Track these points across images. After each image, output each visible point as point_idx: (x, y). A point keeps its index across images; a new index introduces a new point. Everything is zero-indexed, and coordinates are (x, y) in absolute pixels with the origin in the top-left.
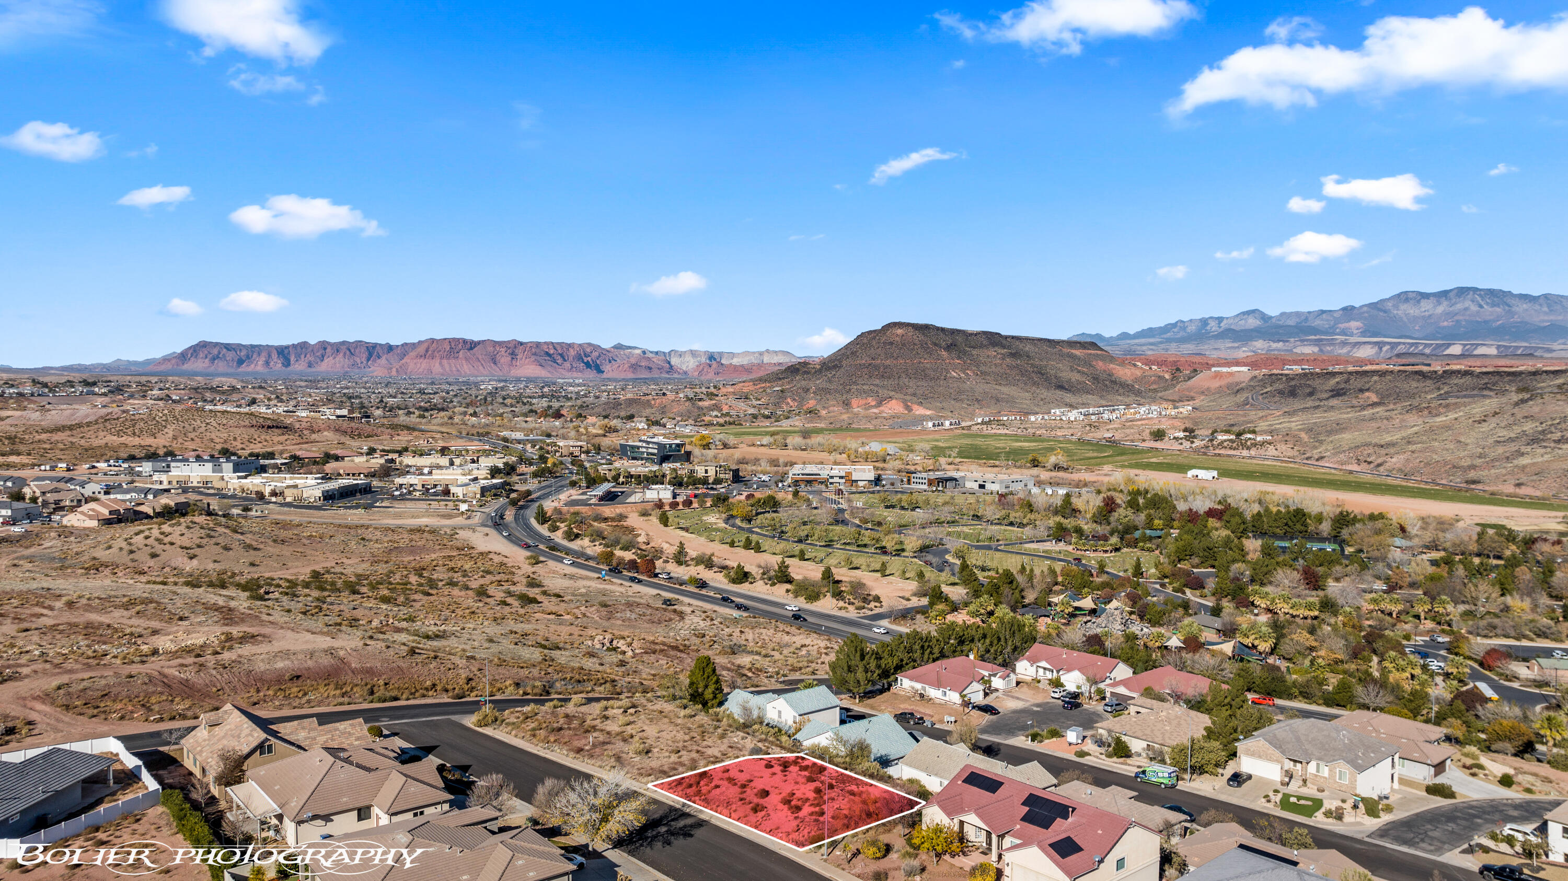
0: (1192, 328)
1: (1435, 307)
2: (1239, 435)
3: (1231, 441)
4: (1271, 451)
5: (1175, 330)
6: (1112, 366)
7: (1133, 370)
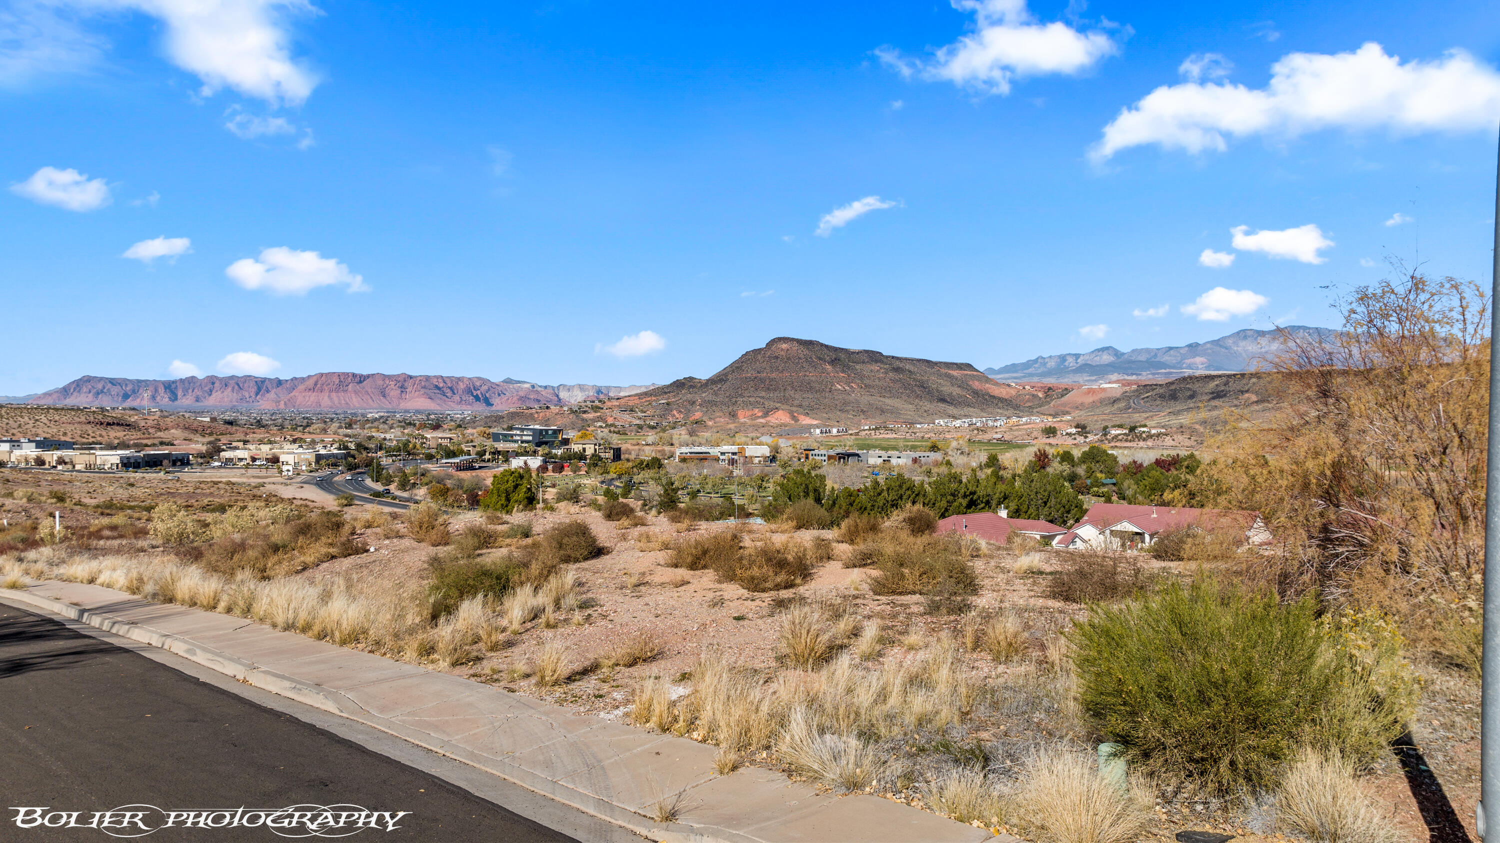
0: (1051, 364)
4: (1168, 441)
5: (1035, 366)
6: (987, 385)
7: (1008, 389)
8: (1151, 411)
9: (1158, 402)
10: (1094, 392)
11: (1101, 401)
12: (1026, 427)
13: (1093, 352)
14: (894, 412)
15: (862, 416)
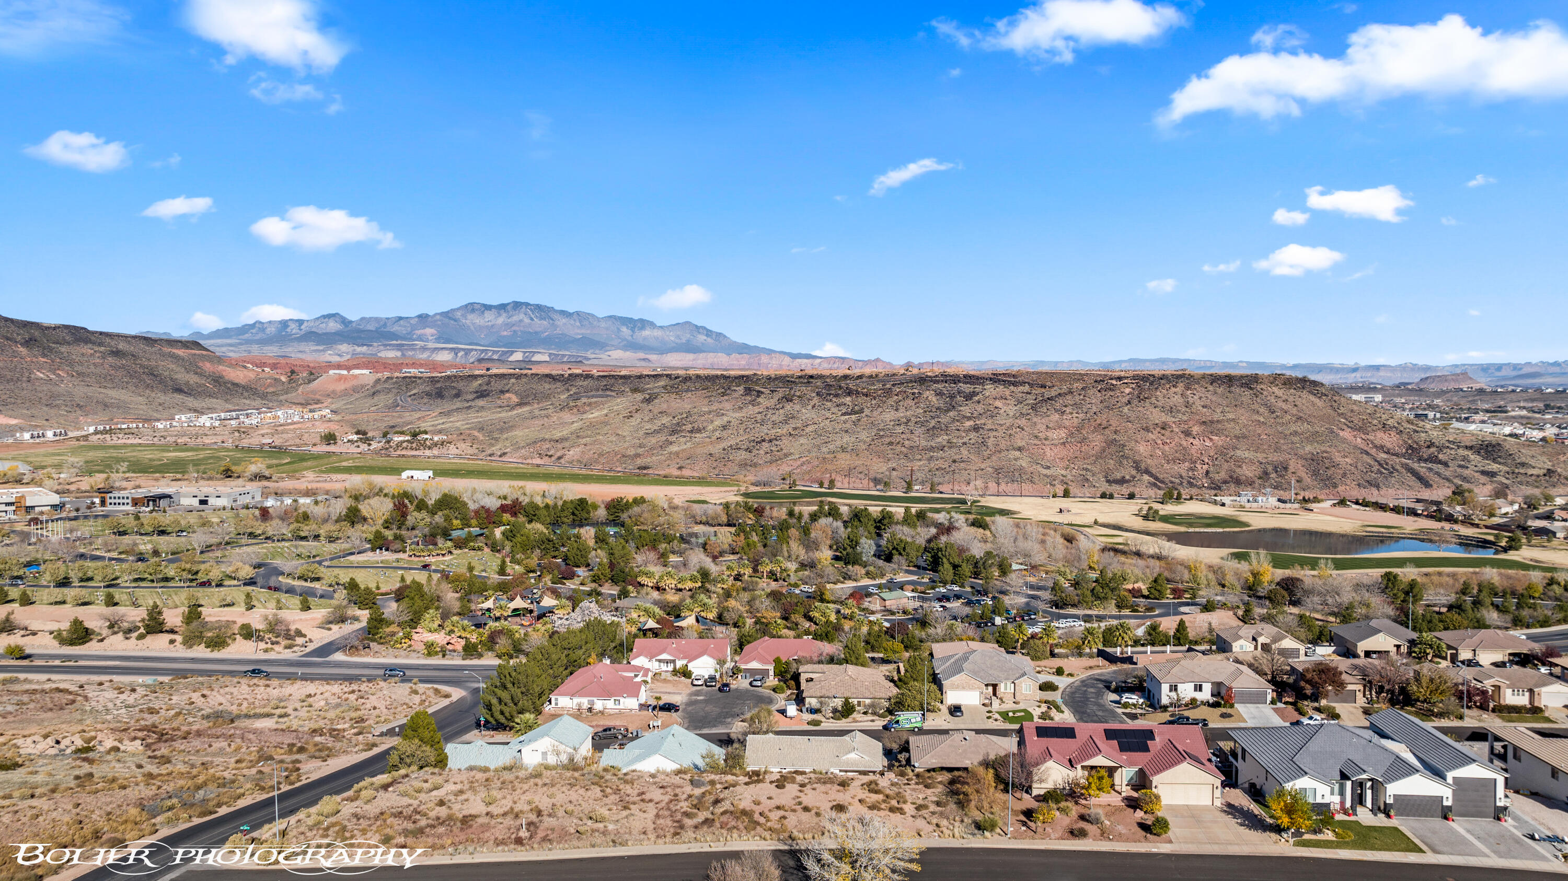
0: (271, 330)
1: (496, 318)
2: (413, 435)
3: (408, 441)
6: (221, 367)
7: (246, 372)
9: (425, 400)
11: (355, 389)
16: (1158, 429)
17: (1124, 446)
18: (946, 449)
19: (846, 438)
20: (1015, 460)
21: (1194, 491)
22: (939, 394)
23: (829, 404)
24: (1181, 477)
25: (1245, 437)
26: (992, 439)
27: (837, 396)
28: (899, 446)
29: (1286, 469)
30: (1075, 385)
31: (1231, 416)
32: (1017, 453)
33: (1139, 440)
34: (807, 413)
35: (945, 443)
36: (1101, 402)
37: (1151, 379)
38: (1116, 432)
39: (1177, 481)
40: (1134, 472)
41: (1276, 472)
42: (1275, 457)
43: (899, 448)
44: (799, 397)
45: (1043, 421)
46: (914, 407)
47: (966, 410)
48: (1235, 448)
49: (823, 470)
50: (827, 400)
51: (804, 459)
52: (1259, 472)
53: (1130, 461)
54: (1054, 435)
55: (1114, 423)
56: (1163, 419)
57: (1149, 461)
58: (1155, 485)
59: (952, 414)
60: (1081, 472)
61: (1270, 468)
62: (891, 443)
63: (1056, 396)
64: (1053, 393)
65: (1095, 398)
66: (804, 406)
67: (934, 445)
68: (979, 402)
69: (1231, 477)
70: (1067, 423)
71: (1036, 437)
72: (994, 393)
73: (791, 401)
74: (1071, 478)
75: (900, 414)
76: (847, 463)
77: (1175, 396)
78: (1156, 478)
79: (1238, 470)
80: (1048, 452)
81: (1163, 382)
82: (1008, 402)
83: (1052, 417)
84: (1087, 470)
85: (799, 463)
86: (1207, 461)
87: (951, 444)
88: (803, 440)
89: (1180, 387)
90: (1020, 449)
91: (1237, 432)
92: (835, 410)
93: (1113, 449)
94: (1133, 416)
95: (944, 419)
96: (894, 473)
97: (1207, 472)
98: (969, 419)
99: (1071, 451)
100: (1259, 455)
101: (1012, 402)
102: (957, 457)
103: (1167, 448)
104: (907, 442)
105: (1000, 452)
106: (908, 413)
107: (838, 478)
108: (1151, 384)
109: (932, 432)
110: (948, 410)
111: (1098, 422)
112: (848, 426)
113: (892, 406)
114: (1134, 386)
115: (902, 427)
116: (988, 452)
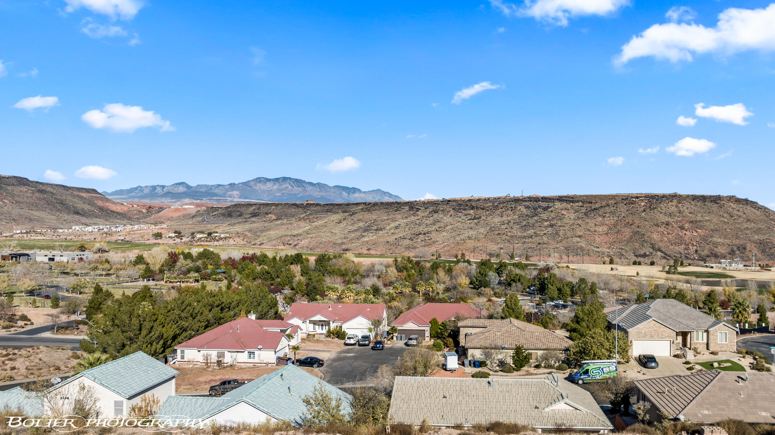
0: (147, 191)
2: (210, 234)
3: (205, 237)
4: (231, 242)
5: (137, 191)
6: (107, 204)
7: (122, 207)
8: (217, 223)
10: (179, 210)
11: (184, 216)
12: (139, 232)
13: (173, 185)
14: (41, 221)
15: (14, 223)
16: (664, 225)
17: (644, 235)
18: (533, 237)
19: (471, 232)
20: (577, 243)
21: (689, 261)
22: (527, 207)
23: (460, 214)
24: (680, 253)
25: (717, 230)
26: (562, 231)
27: (465, 210)
28: (504, 235)
29: (745, 248)
30: (610, 202)
31: (707, 218)
32: (578, 239)
33: (653, 231)
34: (447, 219)
35: (532, 234)
36: (627, 211)
37: (657, 197)
38: (638, 227)
39: (678, 256)
40: (651, 250)
41: (739, 250)
42: (737, 242)
43: (504, 237)
44: (442, 210)
45: (592, 221)
46: (512, 215)
47: (544, 216)
48: (712, 237)
49: (458, 249)
50: (459, 212)
51: (446, 244)
52: (729, 250)
53: (648, 244)
54: (600, 229)
55: (637, 222)
56: (667, 220)
57: (660, 244)
58: (665, 258)
59: (535, 218)
60: (618, 250)
61: (735, 248)
62: (499, 234)
63: (599, 208)
64: (597, 206)
65: (623, 209)
66: (445, 215)
67: (526, 235)
68: (552, 211)
69: (712, 253)
70: (607, 222)
71: (589, 230)
72: (561, 207)
73: (437, 212)
74: (613, 254)
75: (505, 218)
76: (472, 245)
77: (672, 207)
78: (666, 254)
79: (716, 249)
80: (597, 239)
81: (664, 199)
82: (570, 211)
83: (597, 219)
84: (622, 249)
85: (442, 246)
86: (695, 244)
87: (536, 235)
88: (444, 234)
89: (675, 202)
90: (579, 237)
91: (712, 228)
92: (464, 217)
93: (637, 237)
94: (648, 217)
95: (531, 221)
96: (502, 251)
97: (696, 251)
98: (546, 221)
99: (611, 238)
100: (727, 240)
101: (572, 211)
102: (541, 241)
103: (670, 236)
104: (509, 234)
105: (567, 238)
106: (509, 218)
107: (467, 254)
108: (657, 200)
109: (525, 228)
110: (533, 216)
111: (627, 221)
112: (472, 225)
113: (499, 215)
114: (646, 201)
115: (506, 225)
116: (560, 238)
